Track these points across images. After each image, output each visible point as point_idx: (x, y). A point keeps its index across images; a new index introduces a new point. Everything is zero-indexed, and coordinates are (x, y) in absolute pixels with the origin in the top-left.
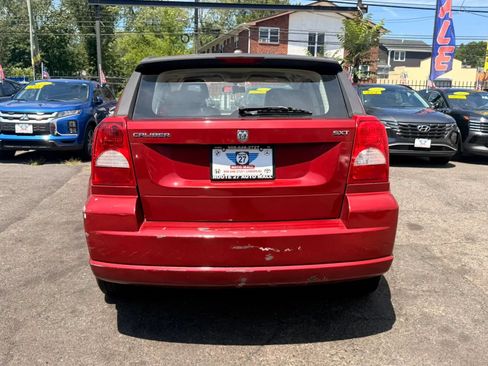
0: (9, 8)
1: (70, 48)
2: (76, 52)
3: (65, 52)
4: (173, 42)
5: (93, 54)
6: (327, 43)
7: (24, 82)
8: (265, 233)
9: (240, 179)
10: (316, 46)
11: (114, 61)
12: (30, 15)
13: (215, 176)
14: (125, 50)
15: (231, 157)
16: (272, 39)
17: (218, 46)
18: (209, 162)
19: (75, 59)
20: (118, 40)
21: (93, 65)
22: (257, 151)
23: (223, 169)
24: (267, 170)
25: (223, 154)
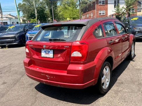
0: (29, 3)
1: (45, 12)
2: (47, 13)
3: (44, 14)
4: (73, 8)
5: (51, 13)
6: (120, 3)
7: (34, 24)
9: (46, 57)
10: (117, 4)
11: (57, 15)
12: (34, 4)
13: (42, 56)
14: (60, 11)
15: (45, 51)
16: (103, 3)
17: (86, 7)
19: (47, 15)
20: (58, 8)
21: (52, 17)
22: (50, 50)
23: (43, 54)
24: (52, 56)
25: (44, 51)
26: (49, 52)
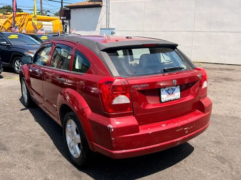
8: (185, 122)
9: (171, 101)
13: (163, 100)
15: (167, 91)
18: (159, 95)
22: (175, 87)
23: (165, 97)
24: (178, 95)
25: (164, 90)
26: (174, 90)
